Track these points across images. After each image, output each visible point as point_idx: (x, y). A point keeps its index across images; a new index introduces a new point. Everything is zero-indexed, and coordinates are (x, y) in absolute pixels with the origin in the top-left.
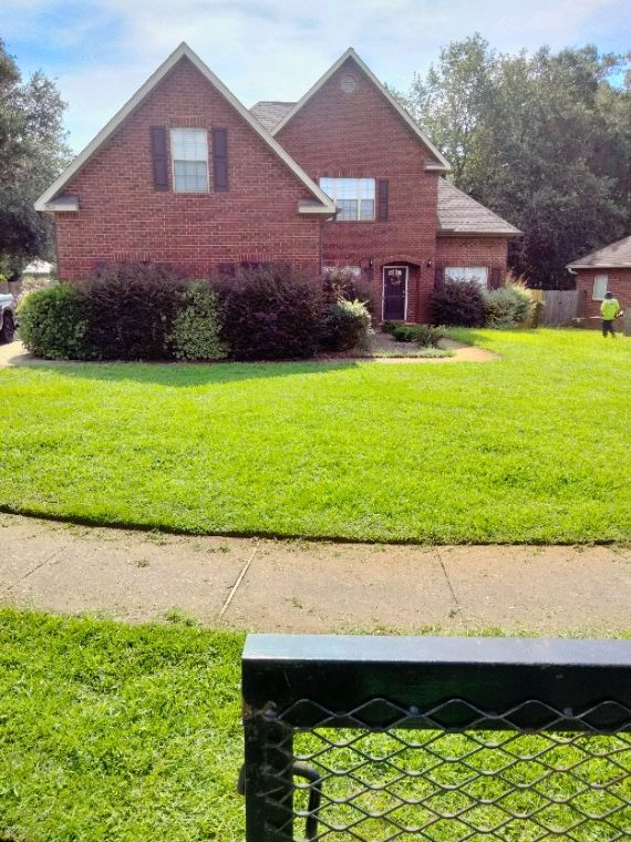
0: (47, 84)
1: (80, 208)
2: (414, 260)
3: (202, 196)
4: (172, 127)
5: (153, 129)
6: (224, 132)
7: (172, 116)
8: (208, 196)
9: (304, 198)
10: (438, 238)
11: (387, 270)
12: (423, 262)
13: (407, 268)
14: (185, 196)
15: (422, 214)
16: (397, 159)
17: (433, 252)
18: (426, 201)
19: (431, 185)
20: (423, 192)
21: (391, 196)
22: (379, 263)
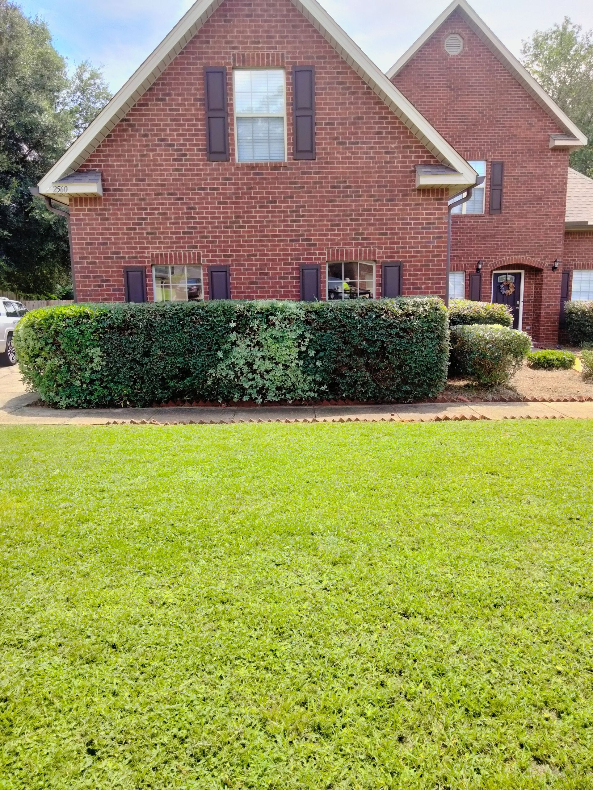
0: (94, 76)
1: (104, 190)
2: (534, 262)
3: (275, 167)
4: (234, 68)
5: (208, 73)
6: (310, 71)
7: (236, 52)
8: (285, 167)
9: (426, 164)
10: (567, 233)
11: (497, 275)
12: (546, 264)
13: (523, 272)
14: (252, 167)
15: (546, 204)
16: (516, 135)
17: (560, 251)
18: (552, 187)
19: (560, 166)
20: (548, 175)
21: (507, 182)
22: (489, 267)
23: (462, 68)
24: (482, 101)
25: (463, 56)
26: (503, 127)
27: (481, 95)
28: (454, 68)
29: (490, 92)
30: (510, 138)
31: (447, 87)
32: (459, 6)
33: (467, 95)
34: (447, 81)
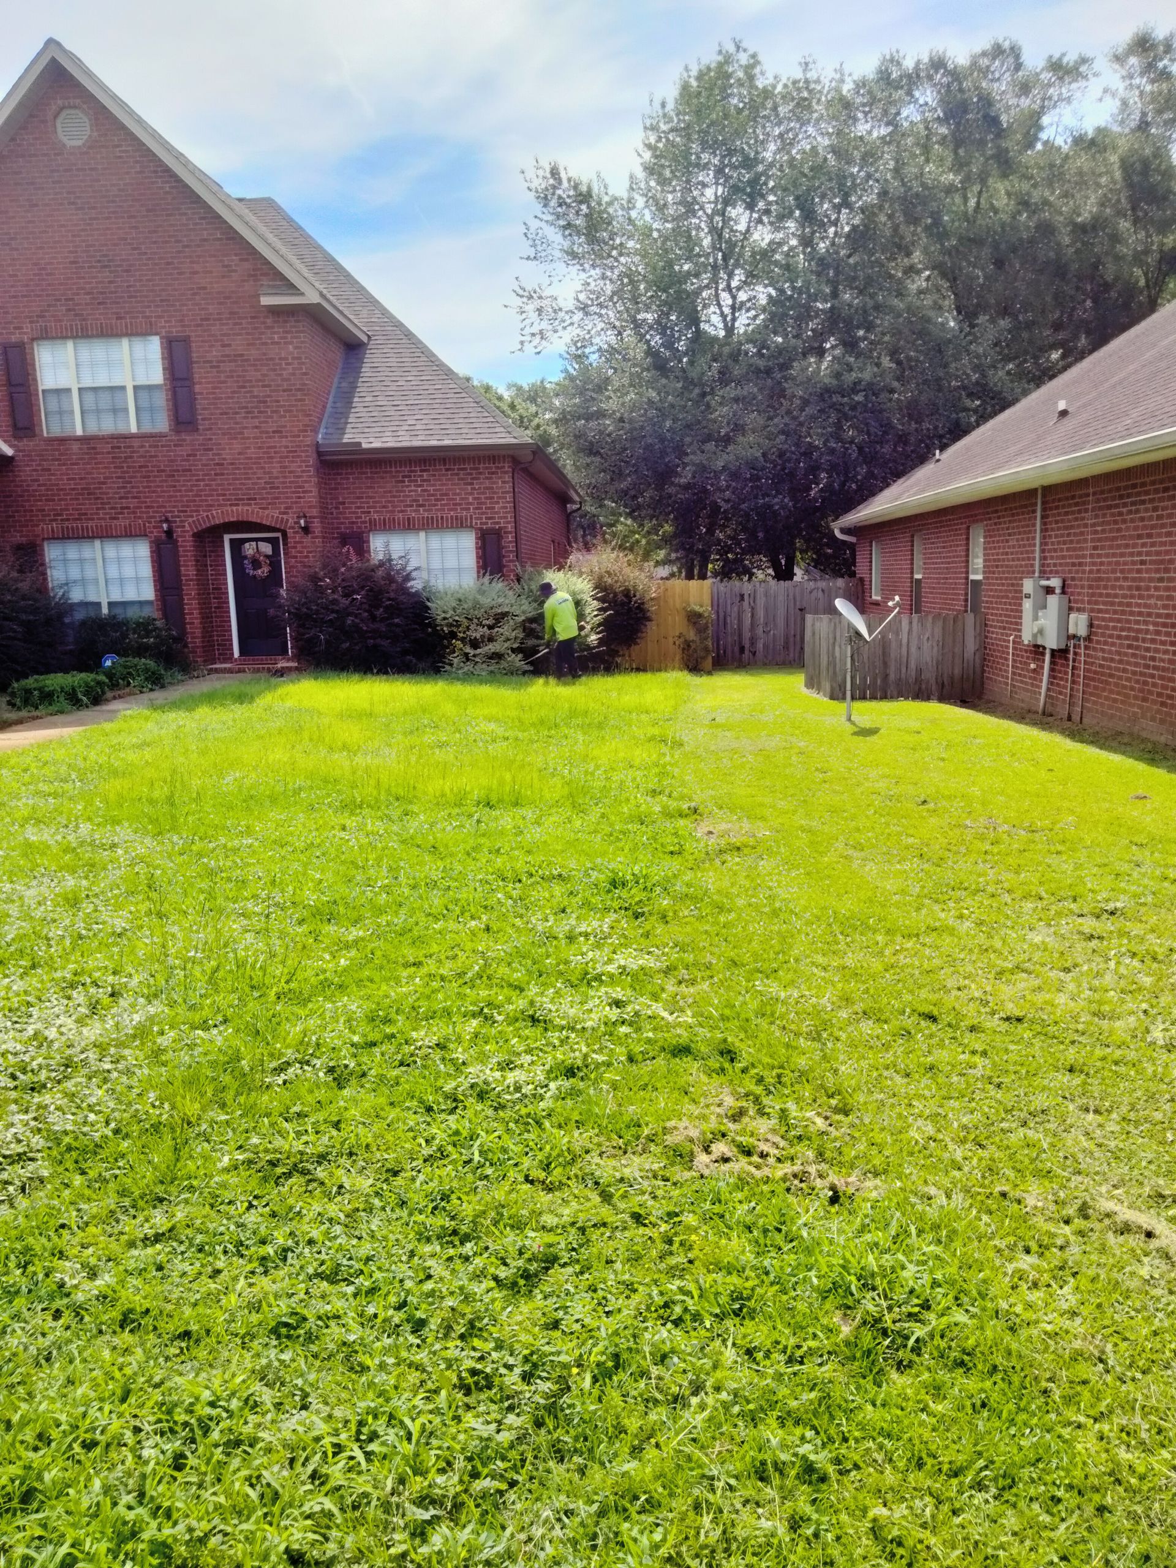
2: (268, 517)
10: (324, 465)
11: (238, 542)
12: (290, 521)
13: (280, 536)
15: (276, 412)
16: (205, 288)
17: (312, 496)
18: (283, 380)
19: (291, 343)
20: (272, 359)
21: (199, 373)
22: (187, 528)
23: (91, 169)
24: (136, 228)
25: (90, 148)
26: (180, 274)
27: (134, 217)
28: (78, 170)
29: (148, 211)
30: (195, 294)
31: (70, 203)
32: (53, 60)
33: (108, 218)
34: (69, 193)
